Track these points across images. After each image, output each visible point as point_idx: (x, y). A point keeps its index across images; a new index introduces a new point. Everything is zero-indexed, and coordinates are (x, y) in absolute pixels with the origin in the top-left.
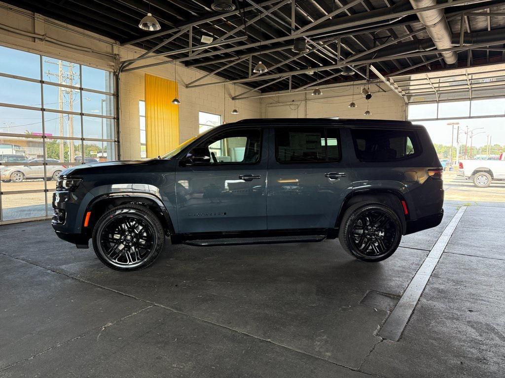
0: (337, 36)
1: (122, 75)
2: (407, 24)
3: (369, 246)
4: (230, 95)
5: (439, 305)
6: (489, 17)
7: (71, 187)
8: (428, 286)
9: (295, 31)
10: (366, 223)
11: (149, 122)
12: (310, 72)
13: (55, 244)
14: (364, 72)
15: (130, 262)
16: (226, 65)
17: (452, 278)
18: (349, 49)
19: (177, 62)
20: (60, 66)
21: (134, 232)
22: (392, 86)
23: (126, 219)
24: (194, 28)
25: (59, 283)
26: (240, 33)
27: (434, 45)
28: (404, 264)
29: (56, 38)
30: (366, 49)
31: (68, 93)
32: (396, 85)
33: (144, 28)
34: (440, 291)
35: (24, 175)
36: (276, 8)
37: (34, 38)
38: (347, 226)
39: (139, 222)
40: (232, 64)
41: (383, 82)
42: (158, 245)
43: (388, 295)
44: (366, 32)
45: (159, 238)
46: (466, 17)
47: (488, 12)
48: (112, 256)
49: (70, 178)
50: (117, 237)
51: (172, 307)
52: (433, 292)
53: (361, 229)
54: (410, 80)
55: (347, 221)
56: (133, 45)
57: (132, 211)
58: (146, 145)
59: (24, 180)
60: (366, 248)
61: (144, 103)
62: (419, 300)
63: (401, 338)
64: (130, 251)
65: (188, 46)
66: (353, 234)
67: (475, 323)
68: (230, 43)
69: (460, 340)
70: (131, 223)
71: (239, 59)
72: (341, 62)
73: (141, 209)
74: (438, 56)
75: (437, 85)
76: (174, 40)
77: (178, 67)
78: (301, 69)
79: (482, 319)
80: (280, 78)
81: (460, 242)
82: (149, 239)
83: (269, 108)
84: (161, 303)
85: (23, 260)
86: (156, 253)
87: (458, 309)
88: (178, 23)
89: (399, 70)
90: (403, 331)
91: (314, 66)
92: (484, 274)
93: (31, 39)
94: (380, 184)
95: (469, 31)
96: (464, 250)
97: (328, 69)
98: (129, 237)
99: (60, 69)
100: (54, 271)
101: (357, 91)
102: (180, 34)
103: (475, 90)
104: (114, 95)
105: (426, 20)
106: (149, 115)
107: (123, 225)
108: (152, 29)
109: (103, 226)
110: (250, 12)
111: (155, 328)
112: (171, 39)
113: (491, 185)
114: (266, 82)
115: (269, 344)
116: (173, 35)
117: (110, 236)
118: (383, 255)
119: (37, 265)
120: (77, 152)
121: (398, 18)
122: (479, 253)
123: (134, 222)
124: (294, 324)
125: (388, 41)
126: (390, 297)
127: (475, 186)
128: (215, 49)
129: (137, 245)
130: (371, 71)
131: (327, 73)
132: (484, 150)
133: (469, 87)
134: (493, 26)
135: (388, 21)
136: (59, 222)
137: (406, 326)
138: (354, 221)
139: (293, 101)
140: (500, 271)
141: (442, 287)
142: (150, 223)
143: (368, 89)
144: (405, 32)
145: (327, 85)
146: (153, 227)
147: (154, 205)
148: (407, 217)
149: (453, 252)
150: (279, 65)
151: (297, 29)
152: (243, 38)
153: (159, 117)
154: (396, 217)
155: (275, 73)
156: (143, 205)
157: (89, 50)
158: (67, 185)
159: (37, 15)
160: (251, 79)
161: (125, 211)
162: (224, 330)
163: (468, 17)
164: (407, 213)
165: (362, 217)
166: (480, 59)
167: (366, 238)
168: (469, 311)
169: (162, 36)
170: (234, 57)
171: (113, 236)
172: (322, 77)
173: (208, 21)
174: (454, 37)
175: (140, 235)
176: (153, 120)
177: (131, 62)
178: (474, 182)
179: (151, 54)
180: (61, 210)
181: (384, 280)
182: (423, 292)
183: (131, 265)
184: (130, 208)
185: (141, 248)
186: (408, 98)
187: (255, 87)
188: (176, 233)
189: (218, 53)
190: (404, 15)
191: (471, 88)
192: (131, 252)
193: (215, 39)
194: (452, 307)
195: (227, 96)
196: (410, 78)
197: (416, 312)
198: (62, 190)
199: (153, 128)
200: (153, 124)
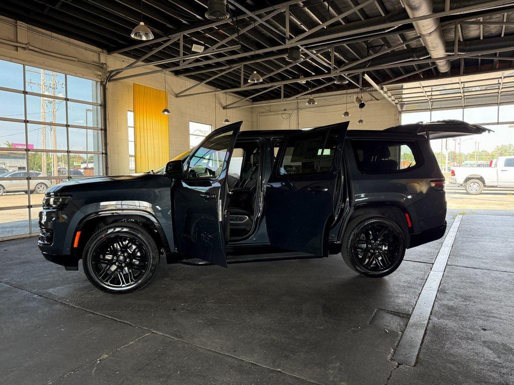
0: (331, 45)
1: (109, 85)
2: (401, 32)
3: (372, 261)
4: (221, 104)
5: (451, 324)
6: (481, 26)
7: (59, 206)
8: (436, 303)
9: (289, 40)
10: (369, 237)
11: (138, 134)
12: (303, 81)
13: (41, 265)
14: (357, 80)
15: (123, 283)
16: (217, 74)
17: (459, 293)
18: (342, 58)
19: (167, 71)
20: (42, 75)
21: (127, 252)
22: (385, 95)
23: (118, 238)
24: (185, 37)
25: (47, 309)
26: (232, 43)
27: (428, 54)
28: (409, 279)
29: (40, 47)
30: (359, 58)
31: (50, 102)
32: (389, 94)
33: (136, 38)
34: (450, 308)
35: (4, 188)
36: (269, 17)
37: (17, 47)
38: (350, 241)
39: (132, 241)
40: (223, 74)
41: (376, 90)
42: (153, 265)
43: (396, 314)
44: (359, 41)
45: (154, 258)
46: (459, 25)
47: (481, 20)
48: (103, 278)
49: (57, 196)
50: (109, 257)
51: (171, 334)
52: (442, 309)
53: (364, 243)
54: (402, 88)
55: (350, 235)
56: (120, 53)
57: (125, 230)
58: (135, 156)
59: (4, 194)
60: (370, 263)
61: (132, 113)
62: (429, 319)
63: (416, 363)
64: (122, 273)
65: (179, 55)
66: (356, 248)
67: (491, 343)
68: (222, 52)
69: (478, 363)
70: (124, 243)
71: (231, 68)
72: (336, 71)
73: (135, 227)
74: (431, 65)
75: (429, 94)
76: (164, 49)
77: (168, 77)
78: (294, 78)
79: (497, 339)
80: (272, 87)
81: (462, 253)
82: (143, 258)
83: (260, 117)
84: (158, 330)
85: (7, 283)
86: (151, 274)
87: (471, 328)
88: (168, 32)
89: (391, 79)
90: (418, 355)
91: (307, 75)
92: (491, 288)
93: (13, 48)
94: (382, 197)
95: (462, 40)
96: (466, 262)
97: (320, 78)
98: (121, 258)
99: (42, 78)
100: (40, 296)
101: (349, 99)
102: (171, 42)
103: (467, 98)
104: (101, 105)
105: (422, 29)
106: (138, 125)
107: (115, 244)
108: (144, 38)
109: (93, 247)
110: (243, 20)
111: (155, 359)
112: (160, 48)
113: (483, 192)
114: (257, 91)
115: (280, 374)
116: (162, 44)
117: (101, 257)
118: (387, 270)
119: (22, 289)
120: (60, 163)
121: (394, 27)
122: (482, 265)
123: (127, 241)
124: (303, 350)
125: (381, 50)
126: (399, 316)
127: (468, 193)
128: (207, 58)
129: (131, 265)
130: (364, 80)
131: (319, 82)
132: (472, 156)
133: (462, 95)
134: (485, 34)
135: (384, 30)
136: (46, 242)
137: (420, 348)
138: (357, 235)
139: (285, 110)
140: (507, 284)
141: (451, 303)
142: (144, 243)
143: (362, 97)
144: (399, 40)
145: (320, 94)
146: (147, 247)
147: (148, 222)
148: (411, 230)
149: (456, 264)
150: (271, 75)
151: (291, 38)
152: (236, 48)
153: (149, 127)
154: (399, 230)
155: (268, 83)
156: (136, 222)
157: (75, 59)
158: (55, 203)
159: (19, 23)
160: (243, 88)
161: (118, 229)
162: (230, 360)
163: (461, 26)
164: (410, 226)
165: (365, 231)
166: (473, 67)
167: (370, 252)
168: (483, 329)
169: (151, 45)
170: (225, 66)
171: (104, 256)
172: (315, 86)
173: (199, 29)
174: (449, 46)
175: (133, 255)
176: (142, 130)
177: (118, 71)
178: (466, 190)
179: (140, 63)
180: (47, 231)
181: (391, 297)
182: (432, 309)
183: (124, 287)
184: (123, 227)
185: (134, 269)
186: (401, 107)
187: (246, 96)
188: (172, 252)
189: (210, 62)
190: (400, 24)
191: (464, 96)
192: (124, 273)
193: (206, 48)
194: (465, 326)
195: (218, 105)
196: (402, 86)
197: (428, 332)
198: (49, 209)
199: (142, 139)
200: (142, 135)
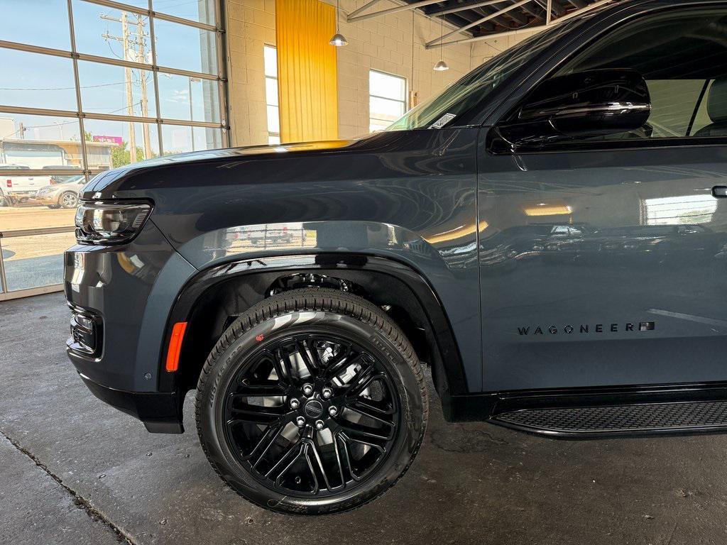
4: (422, 38)
7: (117, 234)
20: (123, 24)
21: (331, 384)
39: (349, 352)
49: (112, 202)
50: (274, 401)
61: (274, 51)
99: (124, 29)
104: (216, 30)
106: (284, 74)
129: (343, 426)
158: (107, 223)
176: (291, 84)
180: (89, 313)
185: (354, 437)
187: (461, 24)
195: (417, 40)
198: (91, 243)
199: (292, 100)
200: (292, 92)
